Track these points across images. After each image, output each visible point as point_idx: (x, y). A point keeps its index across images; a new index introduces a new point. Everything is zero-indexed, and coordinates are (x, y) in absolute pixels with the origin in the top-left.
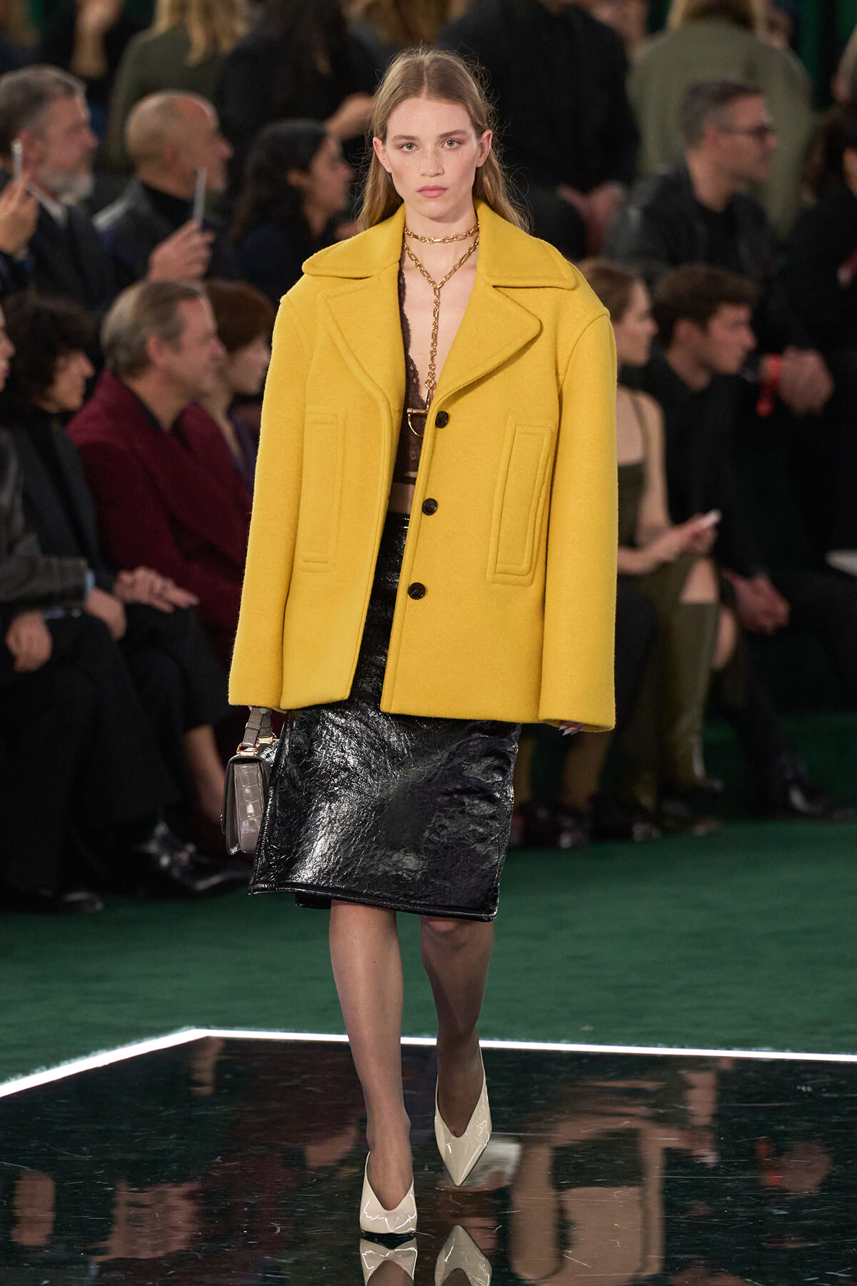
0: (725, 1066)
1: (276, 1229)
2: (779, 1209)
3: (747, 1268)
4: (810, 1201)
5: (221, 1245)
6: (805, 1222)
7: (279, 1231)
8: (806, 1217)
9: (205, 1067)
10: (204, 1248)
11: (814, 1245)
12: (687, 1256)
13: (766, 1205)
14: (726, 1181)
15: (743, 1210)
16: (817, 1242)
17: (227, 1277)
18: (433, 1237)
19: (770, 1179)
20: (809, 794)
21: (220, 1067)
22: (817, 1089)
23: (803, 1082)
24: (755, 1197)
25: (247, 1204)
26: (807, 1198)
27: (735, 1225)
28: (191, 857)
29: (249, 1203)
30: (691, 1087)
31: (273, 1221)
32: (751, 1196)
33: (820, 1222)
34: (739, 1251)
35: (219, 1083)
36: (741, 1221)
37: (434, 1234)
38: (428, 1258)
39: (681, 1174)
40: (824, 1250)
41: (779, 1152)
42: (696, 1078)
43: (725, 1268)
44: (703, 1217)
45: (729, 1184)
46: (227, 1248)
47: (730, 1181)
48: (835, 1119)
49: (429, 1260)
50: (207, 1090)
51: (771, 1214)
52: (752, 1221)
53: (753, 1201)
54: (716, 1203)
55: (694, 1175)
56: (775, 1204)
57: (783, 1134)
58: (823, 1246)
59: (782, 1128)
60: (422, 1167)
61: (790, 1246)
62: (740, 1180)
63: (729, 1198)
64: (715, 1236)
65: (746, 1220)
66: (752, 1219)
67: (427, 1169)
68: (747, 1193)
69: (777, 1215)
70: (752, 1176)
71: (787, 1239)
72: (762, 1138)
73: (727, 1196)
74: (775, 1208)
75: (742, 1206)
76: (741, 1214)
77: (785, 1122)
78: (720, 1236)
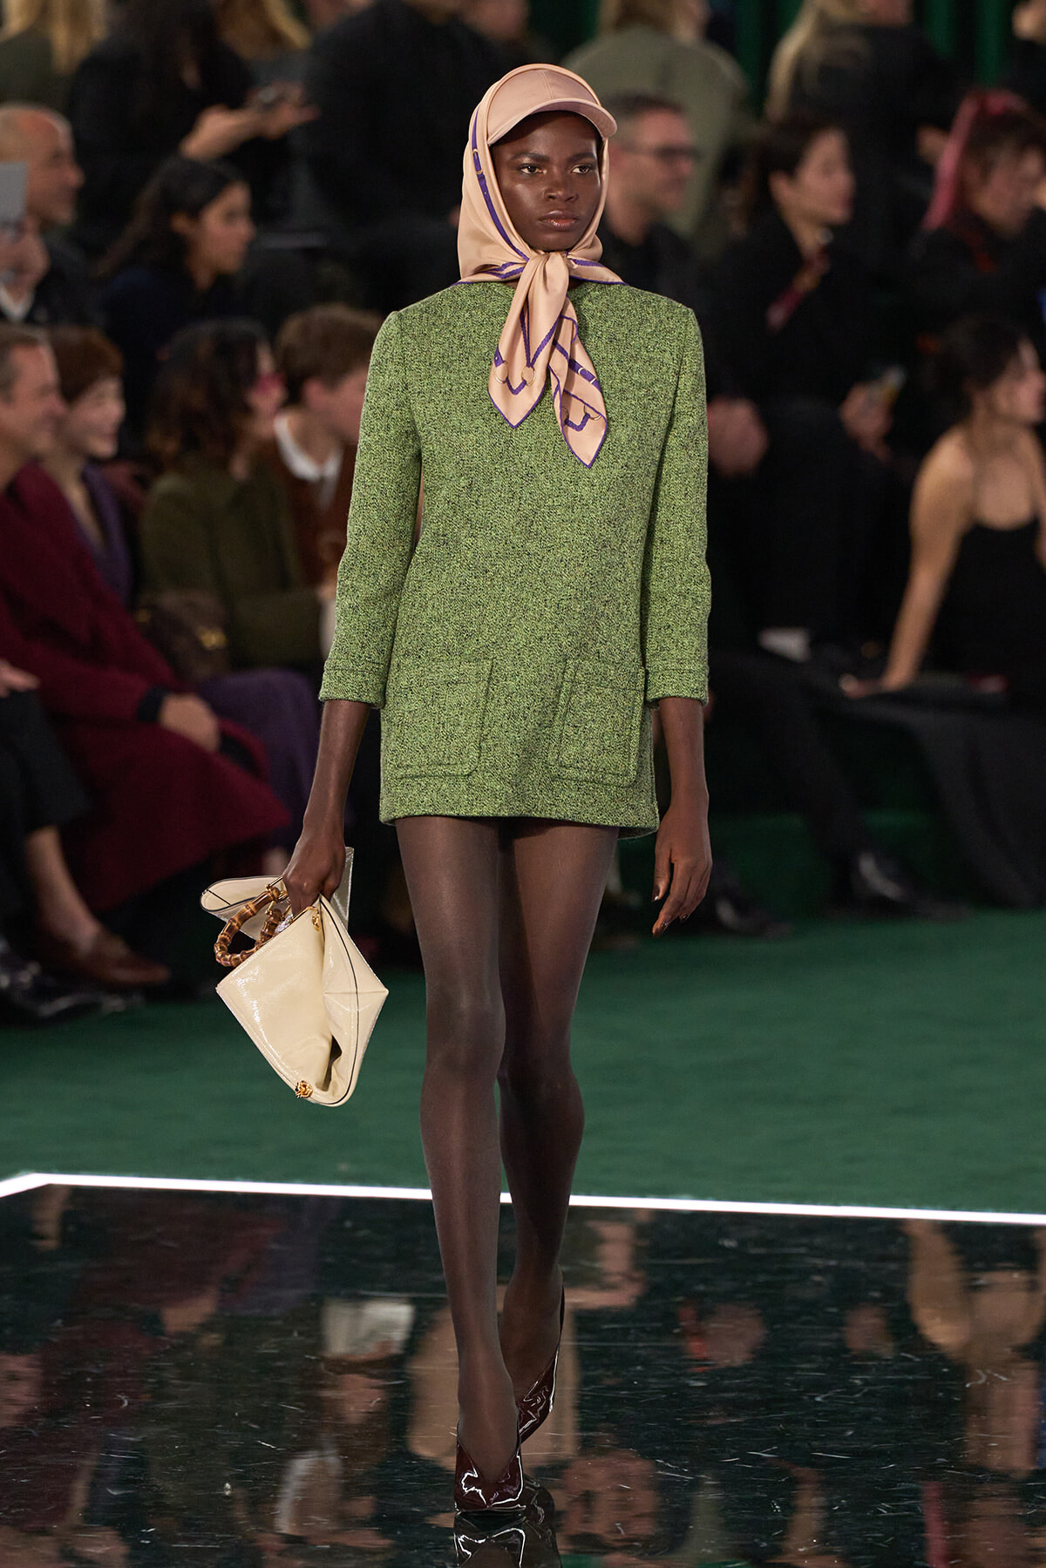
0: (644, 1218)
1: (122, 1402)
2: (697, 1380)
3: (658, 1448)
4: (733, 1371)
5: (61, 1421)
6: (726, 1395)
7: (126, 1404)
8: (727, 1389)
9: (49, 1220)
10: (40, 1424)
11: (735, 1421)
12: (591, 1434)
13: (681, 1375)
14: (636, 1348)
15: (655, 1381)
16: (738, 1417)
17: (66, 1457)
18: (302, 1411)
19: (694, 1347)
20: (740, 907)
21: (66, 1218)
22: (743, 1243)
23: (727, 1236)
24: (669, 1366)
25: (90, 1374)
26: (729, 1368)
27: (645, 1398)
28: (35, 978)
29: (91, 1373)
30: (601, 1241)
31: (119, 1393)
32: (664, 1365)
33: (743, 1394)
34: (649, 1428)
35: (64, 1236)
36: (652, 1394)
37: (303, 1408)
38: (295, 1436)
39: (589, 1341)
40: (745, 1427)
41: (703, 1314)
42: (609, 1230)
43: (633, 1448)
44: (610, 1388)
45: (638, 1352)
46: (65, 1424)
47: (642, 1348)
48: (762, 1278)
49: (296, 1438)
50: (51, 1244)
51: (687, 1386)
52: (664, 1394)
53: (666, 1371)
54: (624, 1373)
55: (601, 1341)
56: (694, 1375)
57: (704, 1294)
58: (746, 1422)
59: (701, 1288)
60: (291, 1332)
61: (709, 1422)
62: (649, 1347)
63: (639, 1368)
64: (623, 1410)
65: (658, 1393)
66: (664, 1391)
67: (296, 1334)
68: (662, 1361)
69: (692, 1387)
70: (667, 1343)
71: (705, 1414)
72: (680, 1299)
73: (638, 1365)
74: (694, 1380)
75: (653, 1376)
76: (652, 1386)
77: (705, 1281)
78: (628, 1411)
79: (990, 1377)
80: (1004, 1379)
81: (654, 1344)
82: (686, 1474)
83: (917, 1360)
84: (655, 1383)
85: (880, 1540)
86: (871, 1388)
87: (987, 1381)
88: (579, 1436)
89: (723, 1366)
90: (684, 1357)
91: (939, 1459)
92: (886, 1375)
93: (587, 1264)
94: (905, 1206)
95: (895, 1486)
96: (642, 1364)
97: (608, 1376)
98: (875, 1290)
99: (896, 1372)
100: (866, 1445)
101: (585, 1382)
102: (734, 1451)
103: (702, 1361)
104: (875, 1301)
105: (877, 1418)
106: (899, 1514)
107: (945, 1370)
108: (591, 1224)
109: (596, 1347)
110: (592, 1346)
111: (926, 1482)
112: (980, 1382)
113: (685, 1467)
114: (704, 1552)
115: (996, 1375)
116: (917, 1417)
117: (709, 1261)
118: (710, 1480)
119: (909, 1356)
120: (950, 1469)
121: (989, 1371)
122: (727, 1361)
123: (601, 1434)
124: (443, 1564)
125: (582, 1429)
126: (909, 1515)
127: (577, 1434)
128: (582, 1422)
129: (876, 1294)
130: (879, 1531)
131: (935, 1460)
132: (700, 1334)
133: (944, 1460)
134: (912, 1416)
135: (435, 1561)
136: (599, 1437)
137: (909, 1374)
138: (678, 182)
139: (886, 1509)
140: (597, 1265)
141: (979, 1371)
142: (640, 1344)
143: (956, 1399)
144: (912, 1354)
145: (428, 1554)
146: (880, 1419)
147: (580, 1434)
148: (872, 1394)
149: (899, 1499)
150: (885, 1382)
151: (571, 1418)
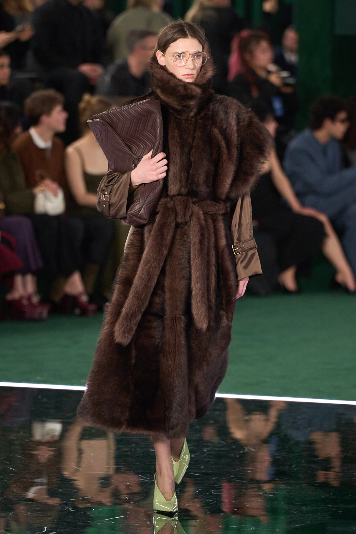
3: (140, 471)
12: (119, 466)
13: (147, 447)
14: (133, 438)
15: (139, 449)
18: (23, 458)
24: (144, 444)
27: (135, 455)
34: (137, 465)
36: (138, 454)
38: (21, 466)
44: (124, 452)
45: (134, 440)
49: (21, 467)
51: (150, 451)
53: (143, 446)
54: (129, 447)
60: (19, 432)
64: (128, 459)
65: (140, 453)
66: (143, 453)
67: (22, 433)
68: (142, 443)
73: (133, 444)
74: (151, 449)
76: (138, 451)
78: (130, 459)
79: (248, 449)
80: (253, 450)
82: (148, 479)
83: (225, 443)
86: (210, 452)
92: (215, 448)
94: (222, 393)
95: (217, 485)
96: (135, 444)
97: (124, 448)
98: (212, 420)
99: (218, 447)
100: (208, 471)
105: (212, 462)
107: (234, 447)
111: (225, 483)
112: (245, 451)
113: (148, 477)
115: (250, 449)
116: (224, 462)
119: (222, 442)
120: (235, 479)
121: (248, 447)
123: (121, 466)
124: (68, 508)
130: (211, 499)
131: (230, 476)
133: (233, 476)
137: (222, 448)
139: (214, 492)
141: (245, 447)
142: (134, 437)
143: (237, 456)
145: (64, 505)
148: (210, 454)
149: (218, 489)
150: (214, 450)
151: (112, 461)
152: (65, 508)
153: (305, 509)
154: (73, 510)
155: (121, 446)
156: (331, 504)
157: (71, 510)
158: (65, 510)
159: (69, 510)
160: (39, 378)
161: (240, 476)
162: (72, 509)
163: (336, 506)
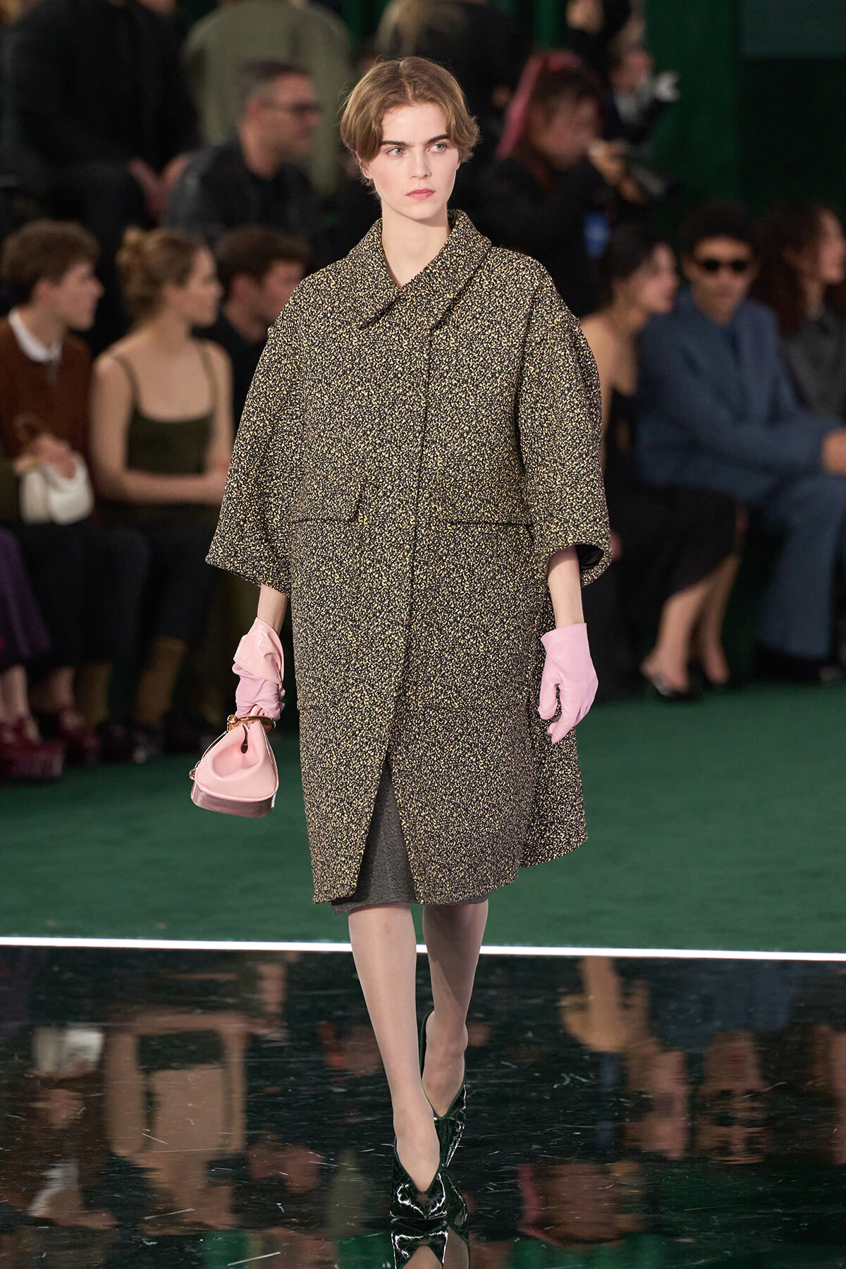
0: (292, 959)
2: (339, 1087)
3: (310, 1142)
6: (361, 1099)
8: (363, 1094)
11: (370, 1119)
12: (256, 1132)
13: (325, 1083)
14: (290, 1062)
15: (305, 1088)
16: (372, 1116)
18: (23, 1119)
19: (335, 1060)
24: (317, 1076)
26: (363, 1077)
27: (297, 1103)
30: (260, 977)
32: (313, 1075)
33: (376, 1098)
34: (302, 1127)
36: (304, 1099)
37: (24, 1117)
38: (18, 1139)
39: (254, 1058)
40: (380, 1124)
41: (340, 1035)
42: (266, 969)
43: (289, 1142)
44: (271, 1095)
45: (292, 1066)
47: (295, 1062)
49: (19, 1141)
51: (331, 1092)
52: (313, 1099)
53: (314, 1080)
54: (281, 1083)
55: (263, 1057)
56: (335, 1082)
57: (344, 1018)
58: (379, 1120)
59: (340, 1013)
60: (12, 1056)
61: (350, 1121)
62: (302, 1061)
63: (292, 1078)
64: (280, 1113)
65: (308, 1098)
66: (314, 1096)
67: (16, 1058)
68: (309, 1073)
69: (336, 1093)
70: (314, 1057)
71: (346, 1114)
72: (323, 1022)
73: (290, 1076)
74: (335, 1087)
75: (307, 1085)
76: (304, 1093)
77: (343, 1008)
78: (284, 1113)
79: (573, 1079)
80: (584, 1080)
81: (303, 1059)
82: (332, 1162)
83: (514, 1067)
84: (306, 1091)
85: (492, 1211)
86: (478, 1090)
87: (571, 1082)
88: (245, 1134)
89: (359, 1076)
90: (327, 1069)
91: (534, 1146)
92: (491, 1080)
93: (248, 996)
94: (501, 944)
95: (500, 1169)
96: (294, 1075)
97: (267, 1086)
98: (479, 1012)
99: (497, 1077)
100: (475, 1136)
101: (251, 1090)
102: (371, 1143)
103: (342, 1072)
104: (481, 1020)
105: (484, 1114)
106: (504, 1190)
107: (537, 1074)
108: (250, 964)
109: (259, 1062)
110: (255, 1062)
111: (523, 1165)
112: (565, 1084)
113: (331, 1156)
114: (348, 1225)
115: (577, 1077)
116: (515, 1113)
117: (344, 991)
118: (351, 1167)
119: (508, 1064)
120: (544, 1154)
121: (572, 1075)
122: (363, 1072)
123: (263, 1132)
124: (140, 1239)
125: (249, 1128)
126: (512, 1192)
127: (244, 1132)
128: (249, 1123)
129: (480, 1015)
130: (488, 1205)
131: (531, 1147)
132: (340, 1050)
133: (539, 1147)
134: (512, 1113)
135: (133, 1237)
136: (262, 1134)
137: (509, 1078)
138: (307, 132)
139: (493, 1187)
140: (257, 997)
141: (564, 1075)
142: (292, 1060)
143: (546, 1097)
144: (510, 1062)
145: (128, 1232)
146: (485, 1115)
147: (247, 1132)
148: (480, 1095)
149: (504, 1179)
150: (488, 1085)
151: (239, 1120)
152: (131, 1239)
153: (717, 1221)
154: (151, 1243)
155: (261, 1082)
156: (781, 1208)
157: (148, 1244)
158: (132, 1244)
159: (142, 1242)
160: (51, 923)
161: (555, 1145)
162: (149, 1241)
163: (794, 1211)
